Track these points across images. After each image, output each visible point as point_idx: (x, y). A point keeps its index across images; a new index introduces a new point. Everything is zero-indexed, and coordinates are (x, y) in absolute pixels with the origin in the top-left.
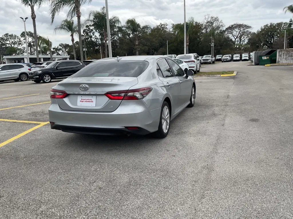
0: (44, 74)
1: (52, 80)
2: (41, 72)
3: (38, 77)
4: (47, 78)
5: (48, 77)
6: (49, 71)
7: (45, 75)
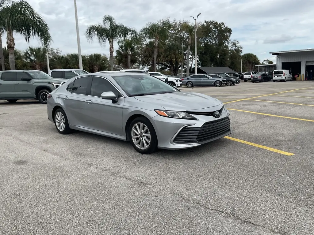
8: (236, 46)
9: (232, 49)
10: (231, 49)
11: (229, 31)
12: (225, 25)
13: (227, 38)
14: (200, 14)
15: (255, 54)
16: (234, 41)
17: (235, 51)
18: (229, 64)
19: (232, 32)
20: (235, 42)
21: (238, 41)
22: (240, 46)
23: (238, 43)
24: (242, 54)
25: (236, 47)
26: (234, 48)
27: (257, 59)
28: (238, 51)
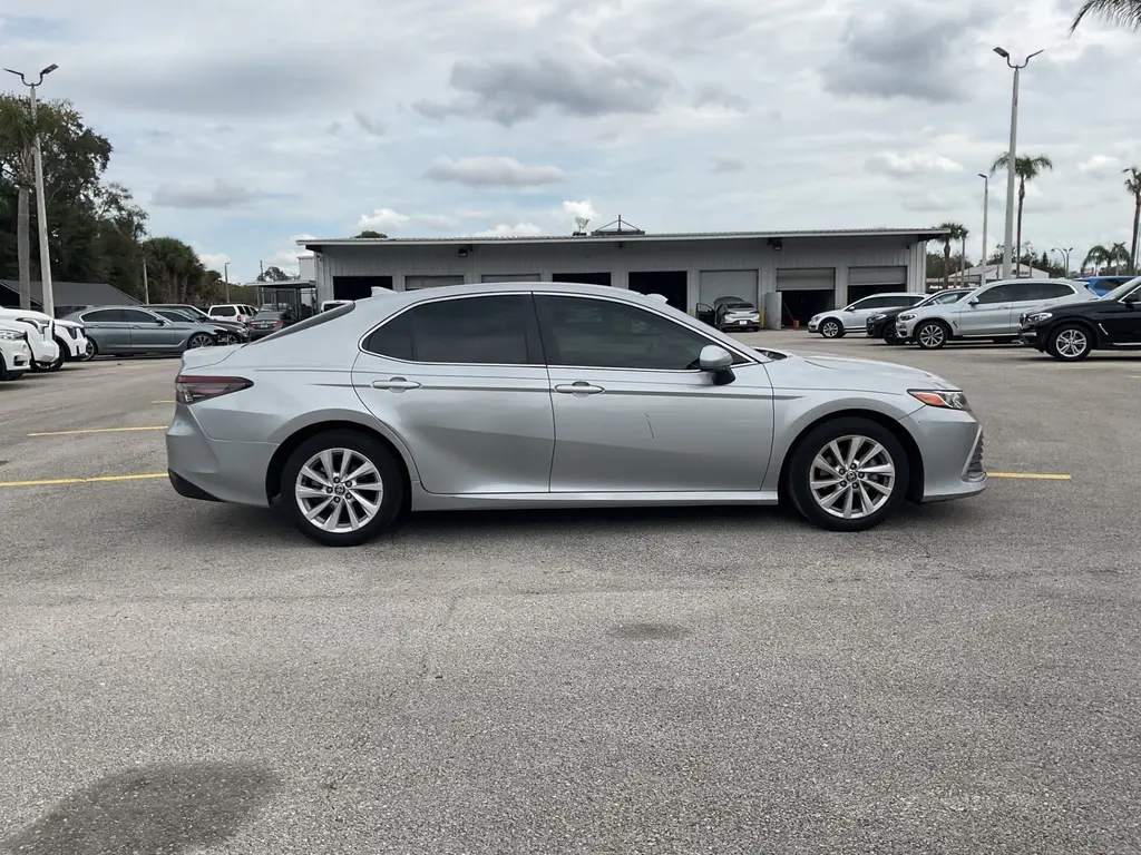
0: (1062, 323)
1: (1094, 353)
2: (1050, 315)
3: (1035, 334)
4: (1071, 342)
5: (1078, 337)
6: (1087, 315)
7: (1065, 327)
8: (120, 209)
9: (108, 216)
10: (101, 216)
11: (103, 149)
12: (80, 121)
13: (87, 174)
14: (54, 67)
15: (186, 243)
16: (112, 186)
17: (116, 226)
18: (105, 274)
19: (111, 155)
20: (114, 191)
21: (126, 191)
22: (137, 210)
23: (126, 197)
24: (142, 239)
25: (123, 212)
26: (113, 213)
27: (198, 261)
28: (128, 225)
